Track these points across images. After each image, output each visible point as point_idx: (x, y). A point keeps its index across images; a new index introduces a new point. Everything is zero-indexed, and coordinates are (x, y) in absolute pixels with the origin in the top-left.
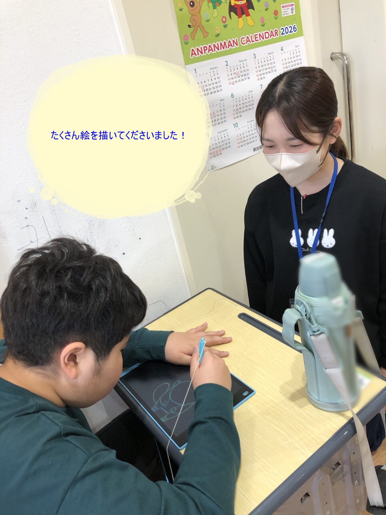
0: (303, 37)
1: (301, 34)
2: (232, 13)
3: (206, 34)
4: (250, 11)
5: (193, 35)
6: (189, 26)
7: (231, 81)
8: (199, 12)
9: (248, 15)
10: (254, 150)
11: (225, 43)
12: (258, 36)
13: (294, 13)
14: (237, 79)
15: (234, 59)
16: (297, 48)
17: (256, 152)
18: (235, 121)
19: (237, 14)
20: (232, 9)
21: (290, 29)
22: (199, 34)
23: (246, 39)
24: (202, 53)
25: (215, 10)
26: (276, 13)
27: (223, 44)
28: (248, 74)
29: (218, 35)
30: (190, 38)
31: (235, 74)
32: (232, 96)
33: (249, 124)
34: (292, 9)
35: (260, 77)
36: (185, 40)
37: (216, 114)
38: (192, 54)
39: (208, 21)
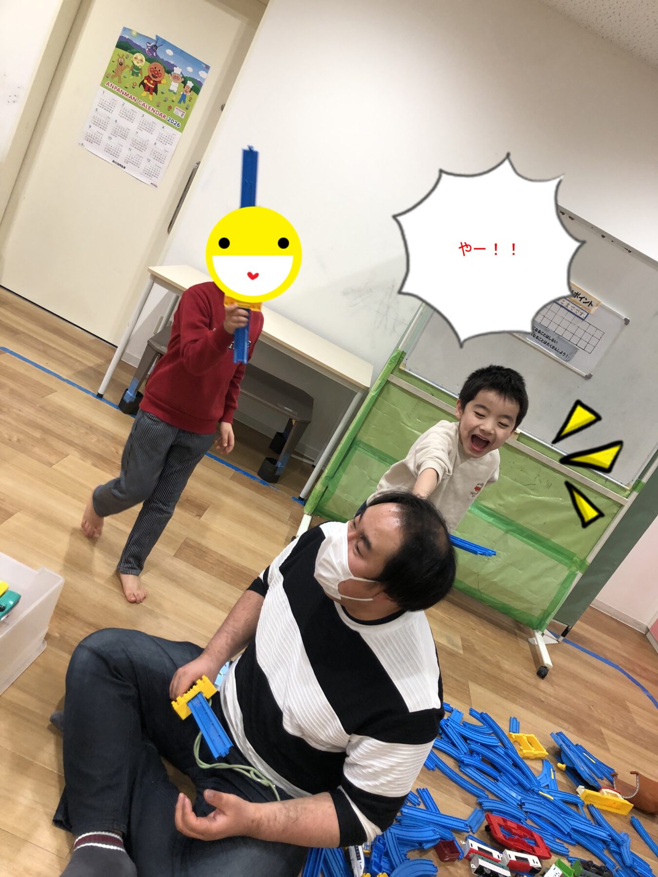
0: (180, 133)
1: (181, 130)
2: (141, 86)
3: (120, 82)
4: (154, 93)
5: (113, 77)
6: (113, 71)
7: (121, 114)
8: (122, 70)
9: (152, 94)
10: (113, 161)
11: (128, 94)
12: (152, 108)
13: (183, 117)
14: (125, 117)
15: (128, 105)
16: (173, 136)
17: (113, 163)
18: (111, 136)
19: (144, 88)
20: (142, 83)
21: (175, 122)
22: (116, 79)
23: (143, 103)
24: (113, 88)
25: (132, 76)
26: (170, 108)
27: (127, 94)
28: (133, 120)
29: (126, 88)
30: (110, 77)
31: (125, 113)
32: (116, 121)
33: (119, 145)
34: (183, 114)
35: (139, 128)
36: (107, 76)
37: (102, 121)
38: (107, 84)
39: (125, 77)
